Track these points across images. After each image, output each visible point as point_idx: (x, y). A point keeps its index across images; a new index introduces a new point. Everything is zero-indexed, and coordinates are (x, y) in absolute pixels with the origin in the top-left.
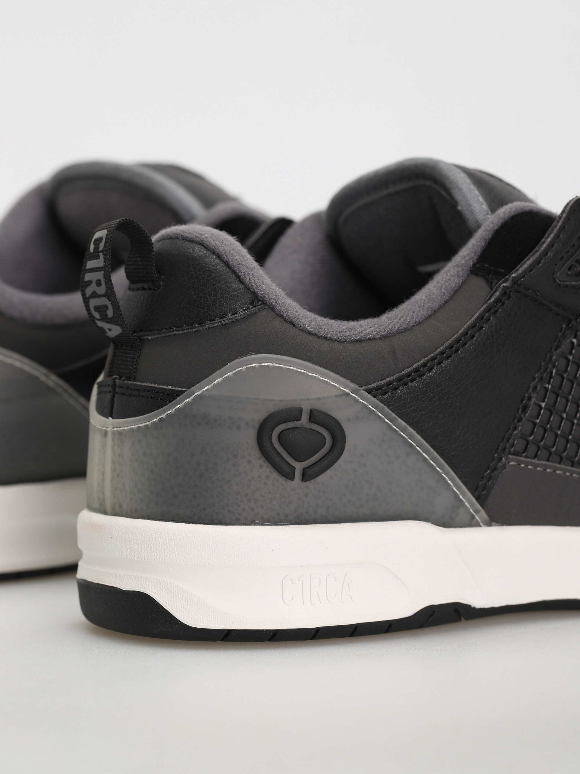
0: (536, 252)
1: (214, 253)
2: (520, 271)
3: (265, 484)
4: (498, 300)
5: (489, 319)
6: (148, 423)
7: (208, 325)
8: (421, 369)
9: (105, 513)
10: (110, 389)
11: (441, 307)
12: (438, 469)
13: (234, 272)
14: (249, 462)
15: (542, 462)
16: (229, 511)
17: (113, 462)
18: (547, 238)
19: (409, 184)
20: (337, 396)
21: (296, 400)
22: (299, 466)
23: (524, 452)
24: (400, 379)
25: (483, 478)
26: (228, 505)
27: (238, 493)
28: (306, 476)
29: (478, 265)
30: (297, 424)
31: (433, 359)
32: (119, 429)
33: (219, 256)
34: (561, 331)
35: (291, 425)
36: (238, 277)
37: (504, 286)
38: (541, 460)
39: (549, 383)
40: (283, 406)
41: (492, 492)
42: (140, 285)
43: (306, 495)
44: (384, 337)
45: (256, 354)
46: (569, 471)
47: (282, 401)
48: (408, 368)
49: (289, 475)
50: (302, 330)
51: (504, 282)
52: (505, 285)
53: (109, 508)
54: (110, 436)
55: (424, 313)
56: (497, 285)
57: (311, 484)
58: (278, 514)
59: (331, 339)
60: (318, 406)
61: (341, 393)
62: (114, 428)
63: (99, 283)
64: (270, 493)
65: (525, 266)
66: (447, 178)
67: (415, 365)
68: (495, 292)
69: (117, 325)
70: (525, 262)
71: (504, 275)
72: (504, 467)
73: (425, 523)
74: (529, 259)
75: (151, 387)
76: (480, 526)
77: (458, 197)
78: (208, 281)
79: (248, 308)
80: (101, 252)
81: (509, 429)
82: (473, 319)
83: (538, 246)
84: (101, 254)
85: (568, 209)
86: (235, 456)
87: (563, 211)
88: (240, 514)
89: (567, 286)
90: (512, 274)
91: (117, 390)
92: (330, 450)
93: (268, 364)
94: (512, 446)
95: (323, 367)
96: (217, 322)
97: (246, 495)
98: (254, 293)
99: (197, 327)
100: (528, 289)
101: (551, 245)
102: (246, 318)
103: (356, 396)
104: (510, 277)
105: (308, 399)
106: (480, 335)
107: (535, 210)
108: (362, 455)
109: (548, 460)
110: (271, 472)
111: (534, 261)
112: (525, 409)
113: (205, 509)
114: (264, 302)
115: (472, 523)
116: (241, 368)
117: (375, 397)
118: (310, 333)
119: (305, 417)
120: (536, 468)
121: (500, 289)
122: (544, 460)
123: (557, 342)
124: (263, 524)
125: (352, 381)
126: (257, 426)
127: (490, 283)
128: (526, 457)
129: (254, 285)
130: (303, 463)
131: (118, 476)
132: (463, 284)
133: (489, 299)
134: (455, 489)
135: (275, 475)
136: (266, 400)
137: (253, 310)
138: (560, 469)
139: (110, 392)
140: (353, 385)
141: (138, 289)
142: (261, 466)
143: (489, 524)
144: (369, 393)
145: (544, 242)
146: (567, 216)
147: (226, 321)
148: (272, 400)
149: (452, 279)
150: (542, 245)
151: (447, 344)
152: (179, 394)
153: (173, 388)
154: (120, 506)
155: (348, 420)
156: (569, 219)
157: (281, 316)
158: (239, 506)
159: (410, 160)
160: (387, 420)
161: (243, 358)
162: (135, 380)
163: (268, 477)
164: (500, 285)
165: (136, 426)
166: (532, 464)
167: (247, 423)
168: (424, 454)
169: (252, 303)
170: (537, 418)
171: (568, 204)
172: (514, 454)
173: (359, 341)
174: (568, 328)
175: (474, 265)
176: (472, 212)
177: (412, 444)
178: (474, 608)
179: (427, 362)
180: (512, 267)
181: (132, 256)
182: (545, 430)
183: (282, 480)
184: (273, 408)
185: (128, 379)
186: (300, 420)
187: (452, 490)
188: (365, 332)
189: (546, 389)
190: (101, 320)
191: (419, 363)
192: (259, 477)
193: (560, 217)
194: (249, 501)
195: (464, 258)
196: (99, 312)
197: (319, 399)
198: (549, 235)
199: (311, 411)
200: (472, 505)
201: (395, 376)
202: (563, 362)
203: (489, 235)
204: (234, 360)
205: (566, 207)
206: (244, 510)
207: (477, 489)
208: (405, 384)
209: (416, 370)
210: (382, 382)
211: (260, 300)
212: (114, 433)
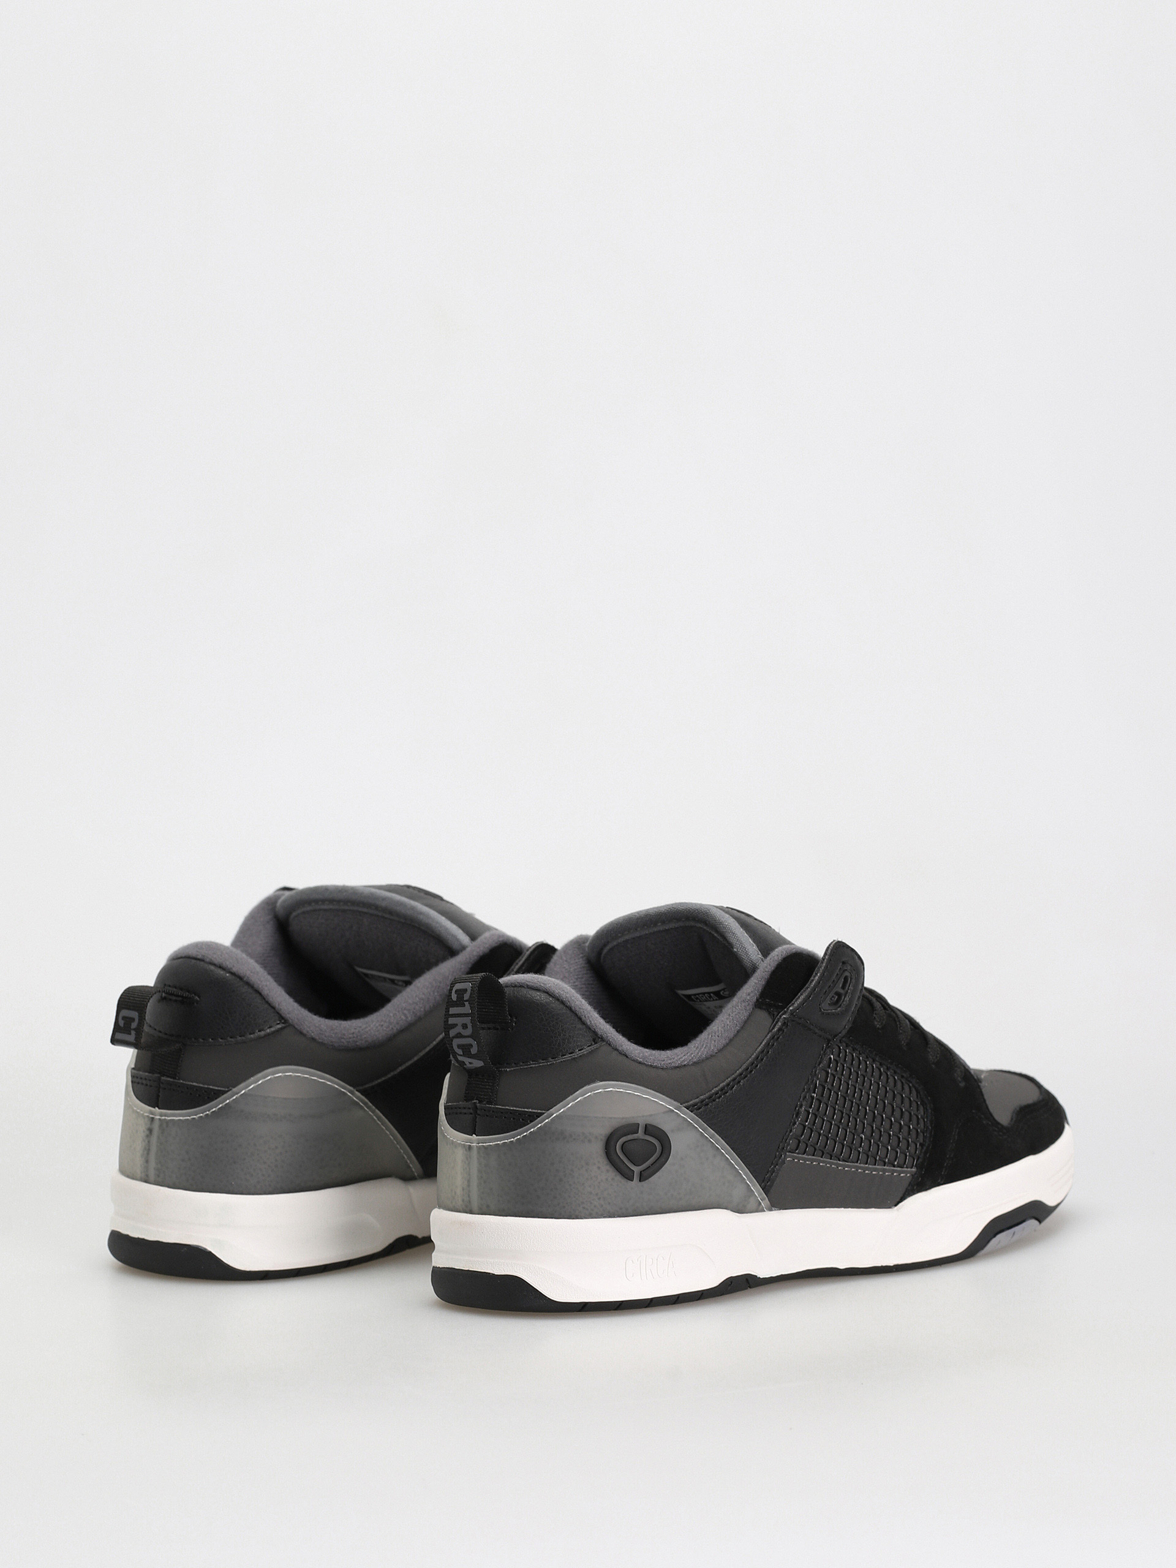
0: (807, 988)
1: (558, 1000)
2: (796, 1005)
3: (611, 1185)
4: (780, 1030)
5: (774, 1045)
6: (512, 1139)
7: (561, 1059)
8: (726, 1088)
9: (471, 1212)
10: (471, 1111)
11: (735, 1036)
12: (736, 1166)
13: (576, 1015)
14: (599, 1168)
15: (810, 1157)
16: (584, 1208)
17: (479, 1171)
18: (815, 977)
19: (681, 924)
20: (664, 1113)
21: (633, 1117)
22: (636, 1170)
23: (797, 1150)
24: (710, 1097)
25: (768, 1172)
26: (583, 1203)
27: (591, 1193)
28: (643, 1177)
29: (760, 1000)
30: (635, 1136)
31: (734, 1079)
32: (484, 1144)
33: (563, 1003)
34: (823, 1050)
35: (630, 1137)
36: (580, 1019)
37: (784, 1018)
38: (808, 1155)
39: (814, 1093)
40: (624, 1122)
41: (775, 1183)
42: (491, 1025)
43: (642, 1193)
44: (695, 1064)
45: (601, 1081)
46: (829, 1163)
47: (623, 1118)
48: (716, 1087)
49: (628, 1176)
50: (634, 1060)
51: (783, 1014)
52: (784, 1016)
53: (475, 1208)
54: (475, 1153)
55: (724, 1042)
56: (778, 1017)
57: (645, 1184)
58: (621, 1209)
59: (656, 1067)
60: (650, 1121)
61: (667, 1109)
62: (478, 1144)
63: (465, 1026)
64: (615, 1192)
65: (800, 1000)
66: (721, 923)
67: (721, 1085)
68: (777, 1022)
69: (480, 1060)
70: (799, 997)
71: (783, 1008)
72: (784, 1162)
73: (726, 1210)
74: (801, 994)
75: (513, 1110)
76: (765, 1211)
77: (733, 940)
78: (557, 1023)
79: (592, 1045)
80: (466, 1001)
81: (787, 1132)
82: (762, 1045)
83: (809, 983)
84: (467, 1004)
85: (829, 951)
86: (587, 1164)
87: (825, 954)
88: (592, 1210)
89: (829, 1014)
90: (790, 1007)
91: (478, 1112)
92: (660, 1156)
93: (611, 1089)
94: (789, 1144)
95: (653, 1090)
96: (568, 1057)
97: (597, 1194)
98: (595, 1033)
99: (551, 1061)
100: (801, 1018)
101: (818, 982)
102: (591, 1052)
103: (679, 1112)
104: (788, 1009)
105: (643, 1116)
106: (767, 1058)
107: (799, 951)
108: (682, 1159)
109: (813, 1155)
110: (616, 1176)
111: (806, 996)
112: (798, 1114)
113: (564, 1207)
114: (602, 1039)
115: (758, 1209)
116: (590, 1094)
117: (692, 1112)
118: (640, 1063)
119: (641, 1130)
120: (805, 1162)
121: (781, 1020)
122: (811, 1155)
123: (820, 1059)
124: (610, 1217)
125: (675, 1100)
126: (604, 1139)
127: (773, 1017)
128: (798, 1154)
129: (594, 1025)
130: (640, 1167)
131: (485, 1182)
132: (750, 1016)
133: (773, 1028)
134: (748, 1182)
135: (619, 1178)
136: (611, 1118)
137: (595, 1046)
138: (823, 1162)
139: (471, 1114)
140: (676, 1103)
141: (489, 1029)
142: (608, 1171)
143: (771, 1210)
144: (688, 1109)
145: (813, 980)
146: (829, 958)
147: (575, 1055)
148: (615, 1118)
149: (742, 1012)
150: (811, 982)
151: (744, 1067)
152: (539, 1115)
153: (534, 1111)
154: (488, 1206)
155: (672, 1131)
156: (831, 960)
157: (617, 1050)
158: (591, 1203)
159: (680, 904)
160: (700, 1130)
161: (592, 1086)
162: (496, 1104)
163: (613, 1179)
164: (780, 1017)
165: (502, 1142)
166: (803, 1159)
167: (596, 1137)
168: (727, 1156)
169: (594, 1041)
170: (807, 1122)
171: (828, 948)
172: (790, 1152)
173: (677, 1067)
174: (828, 1047)
175: (757, 1000)
176: (747, 953)
177: (718, 1148)
178: (759, 1278)
179: (730, 1082)
180: (788, 1001)
181: (480, 1001)
182: (812, 1131)
183: (624, 1181)
184: (616, 1124)
185: (490, 1103)
186: (637, 1133)
187: (746, 1182)
188: (681, 1060)
189: (813, 1098)
190: (464, 1055)
191: (724, 1084)
192: (607, 1179)
193: (823, 959)
194: (599, 1199)
195: (749, 995)
196: (462, 1049)
197: (651, 1115)
198: (816, 974)
199: (646, 1125)
200: (760, 1194)
201: (707, 1095)
202: (824, 1073)
203: (766, 975)
204: (583, 1087)
205: (827, 950)
206: (595, 1206)
207: (763, 1181)
208: (714, 1101)
209: (722, 1089)
210: (697, 1100)
211: (599, 1038)
212: (479, 1148)
